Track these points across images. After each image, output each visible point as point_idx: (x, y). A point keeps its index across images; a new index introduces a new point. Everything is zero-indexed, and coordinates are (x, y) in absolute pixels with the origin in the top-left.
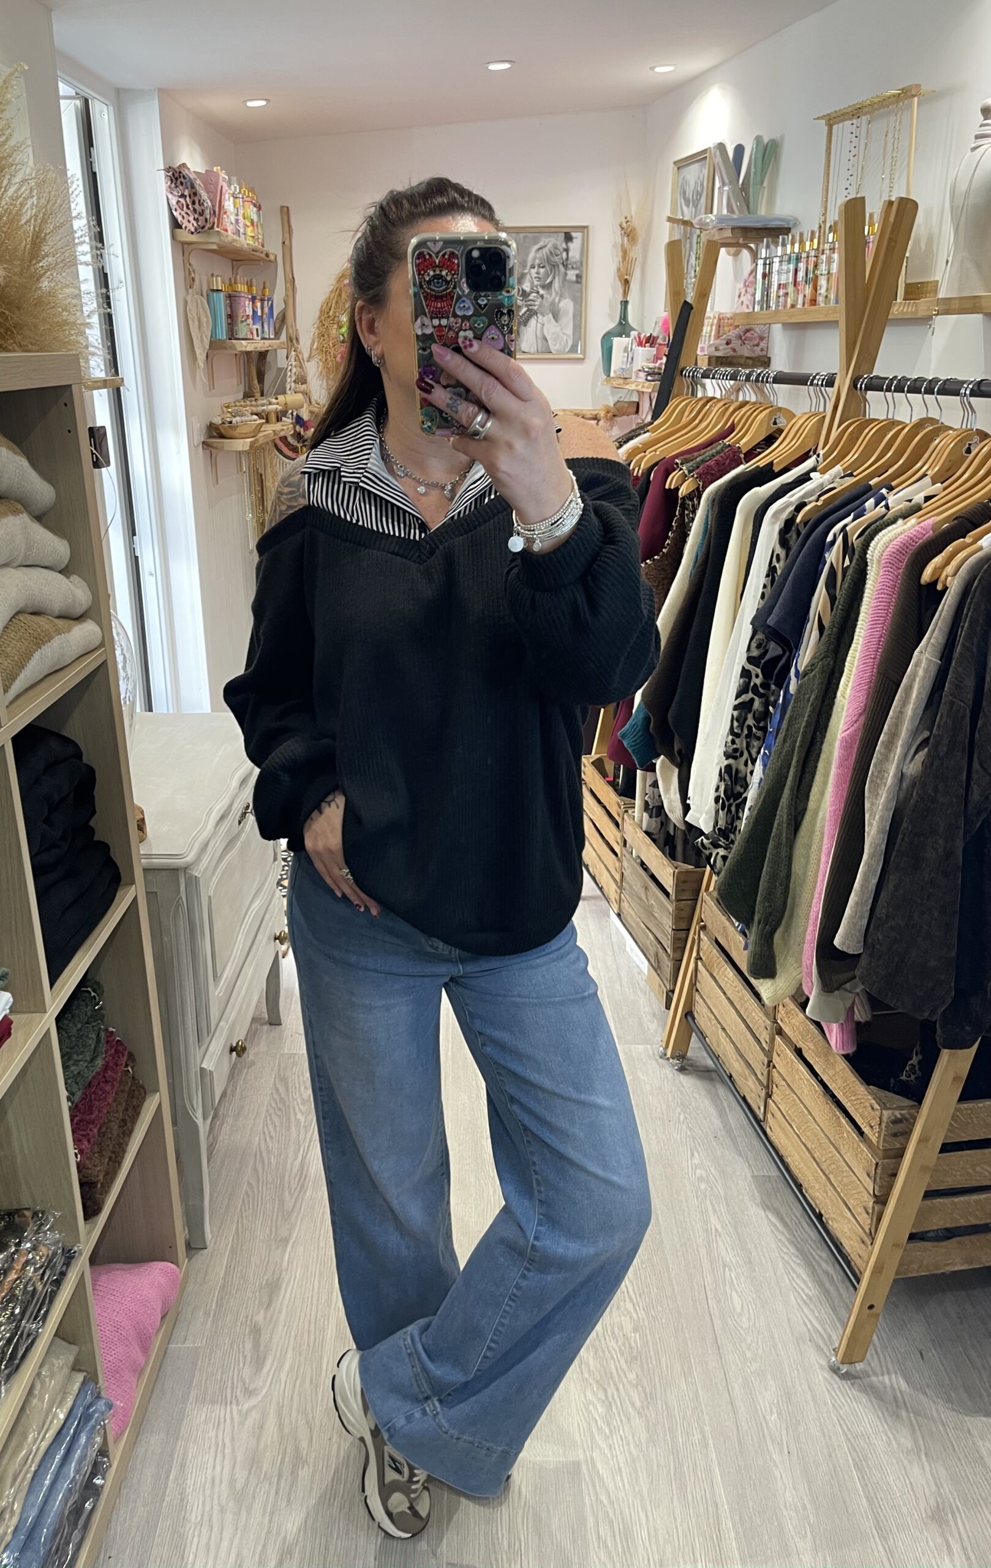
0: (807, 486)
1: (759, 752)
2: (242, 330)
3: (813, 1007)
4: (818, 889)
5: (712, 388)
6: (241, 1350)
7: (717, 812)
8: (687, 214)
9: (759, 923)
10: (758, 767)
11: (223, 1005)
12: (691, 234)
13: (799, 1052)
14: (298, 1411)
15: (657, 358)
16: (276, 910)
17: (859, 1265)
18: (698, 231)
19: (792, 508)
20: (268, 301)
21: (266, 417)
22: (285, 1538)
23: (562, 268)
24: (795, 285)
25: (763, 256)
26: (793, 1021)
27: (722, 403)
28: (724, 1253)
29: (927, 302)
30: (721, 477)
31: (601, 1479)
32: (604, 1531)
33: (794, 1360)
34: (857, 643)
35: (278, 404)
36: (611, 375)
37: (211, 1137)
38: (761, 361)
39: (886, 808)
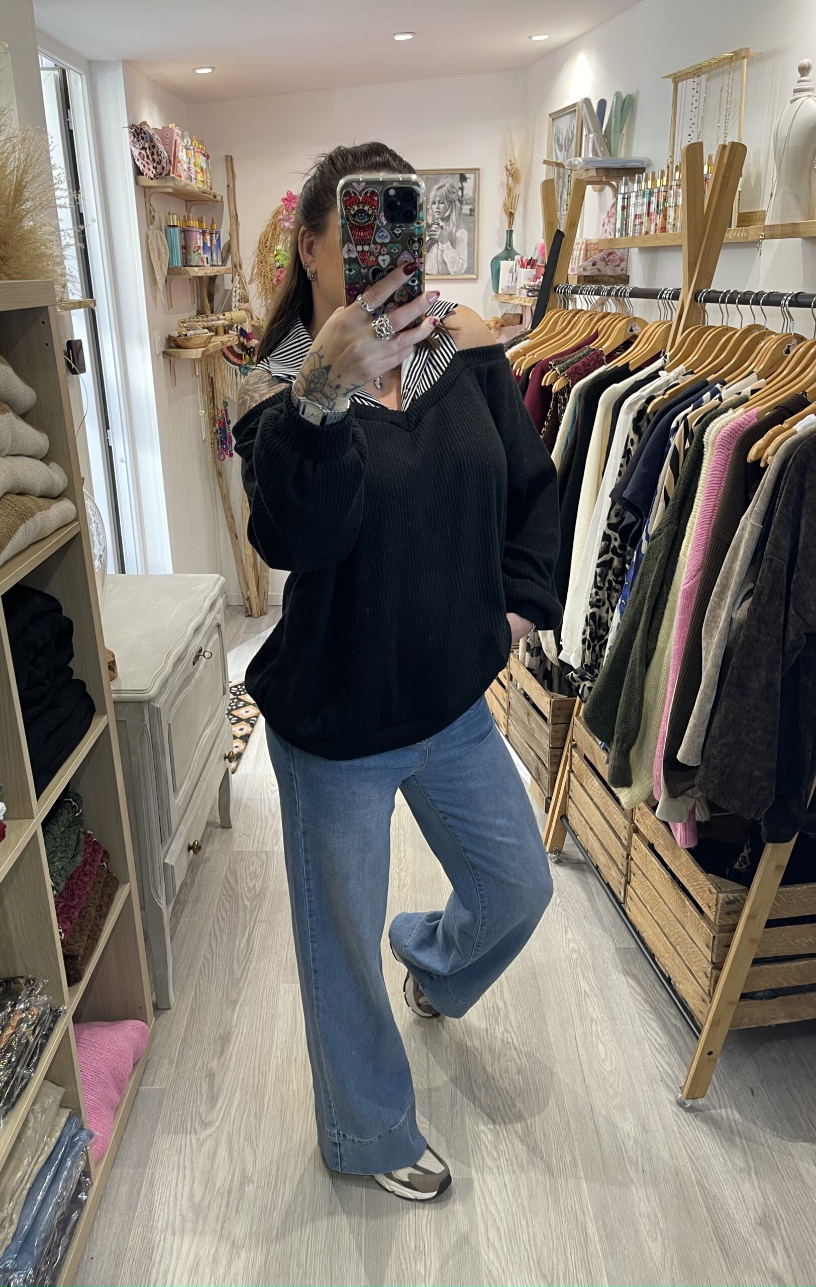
0: (657, 383)
1: (617, 602)
2: (195, 259)
3: (661, 811)
4: (665, 714)
5: (581, 302)
6: (199, 1091)
7: (584, 651)
8: (561, 157)
9: (618, 742)
10: (617, 614)
11: (181, 812)
12: (564, 174)
13: (651, 847)
14: (245, 1139)
15: (536, 278)
16: (226, 734)
17: (700, 1019)
18: (569, 171)
19: (643, 401)
20: (216, 234)
21: (215, 330)
23: (458, 204)
24: (648, 216)
25: (623, 192)
26: (647, 821)
27: (588, 314)
28: (591, 1010)
29: (757, 228)
30: (587, 375)
31: (490, 1193)
32: (492, 1235)
33: (648, 1097)
34: (696, 512)
35: (225, 319)
36: (500, 292)
37: (174, 919)
38: (620, 279)
39: (718, 647)
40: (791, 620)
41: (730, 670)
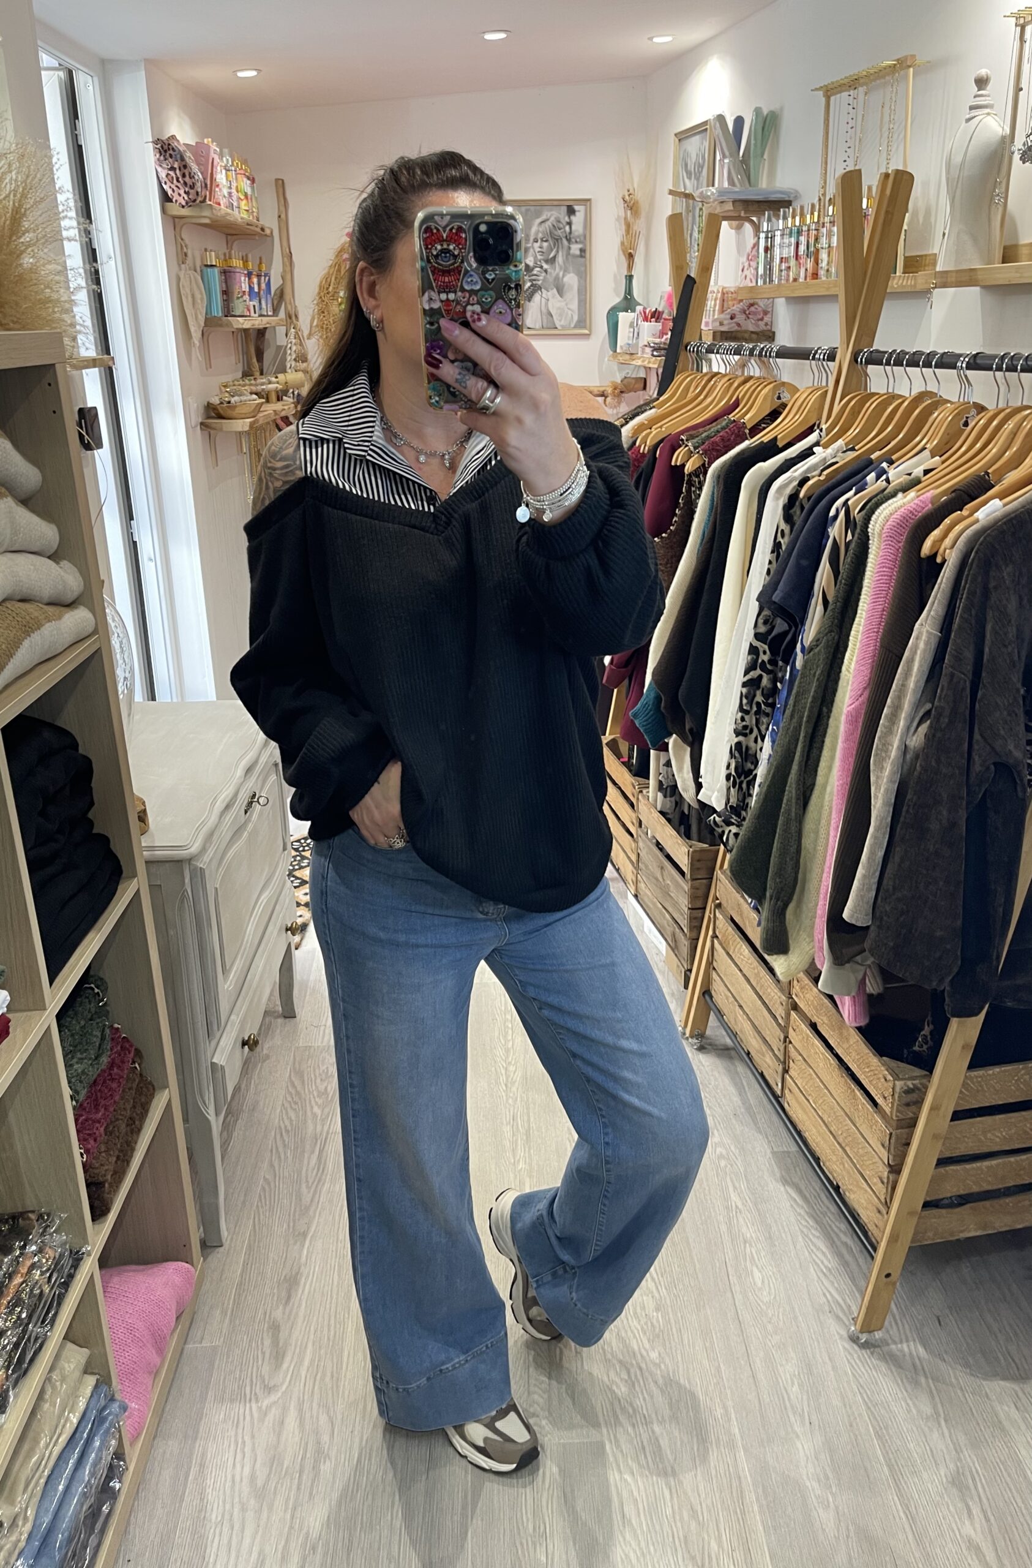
0: (811, 461)
1: (767, 729)
2: (239, 307)
3: (825, 981)
4: (827, 864)
5: (717, 363)
6: (260, 1347)
7: (728, 789)
8: (689, 186)
9: (771, 899)
10: (767, 743)
11: (233, 998)
12: (694, 208)
13: (812, 1027)
14: (319, 1405)
15: (662, 333)
16: (287, 901)
17: (874, 1234)
18: (700, 204)
19: (795, 483)
20: (265, 276)
21: (266, 396)
22: (308, 1533)
23: (565, 242)
24: (797, 259)
25: (765, 229)
26: (807, 995)
27: (726, 379)
28: (744, 1229)
29: (925, 275)
30: (726, 452)
31: (624, 1458)
33: (814, 1331)
34: (861, 618)
35: (278, 383)
36: (618, 350)
37: (225, 1133)
38: (764, 335)
39: (891, 781)
40: (976, 747)
41: (905, 809)
